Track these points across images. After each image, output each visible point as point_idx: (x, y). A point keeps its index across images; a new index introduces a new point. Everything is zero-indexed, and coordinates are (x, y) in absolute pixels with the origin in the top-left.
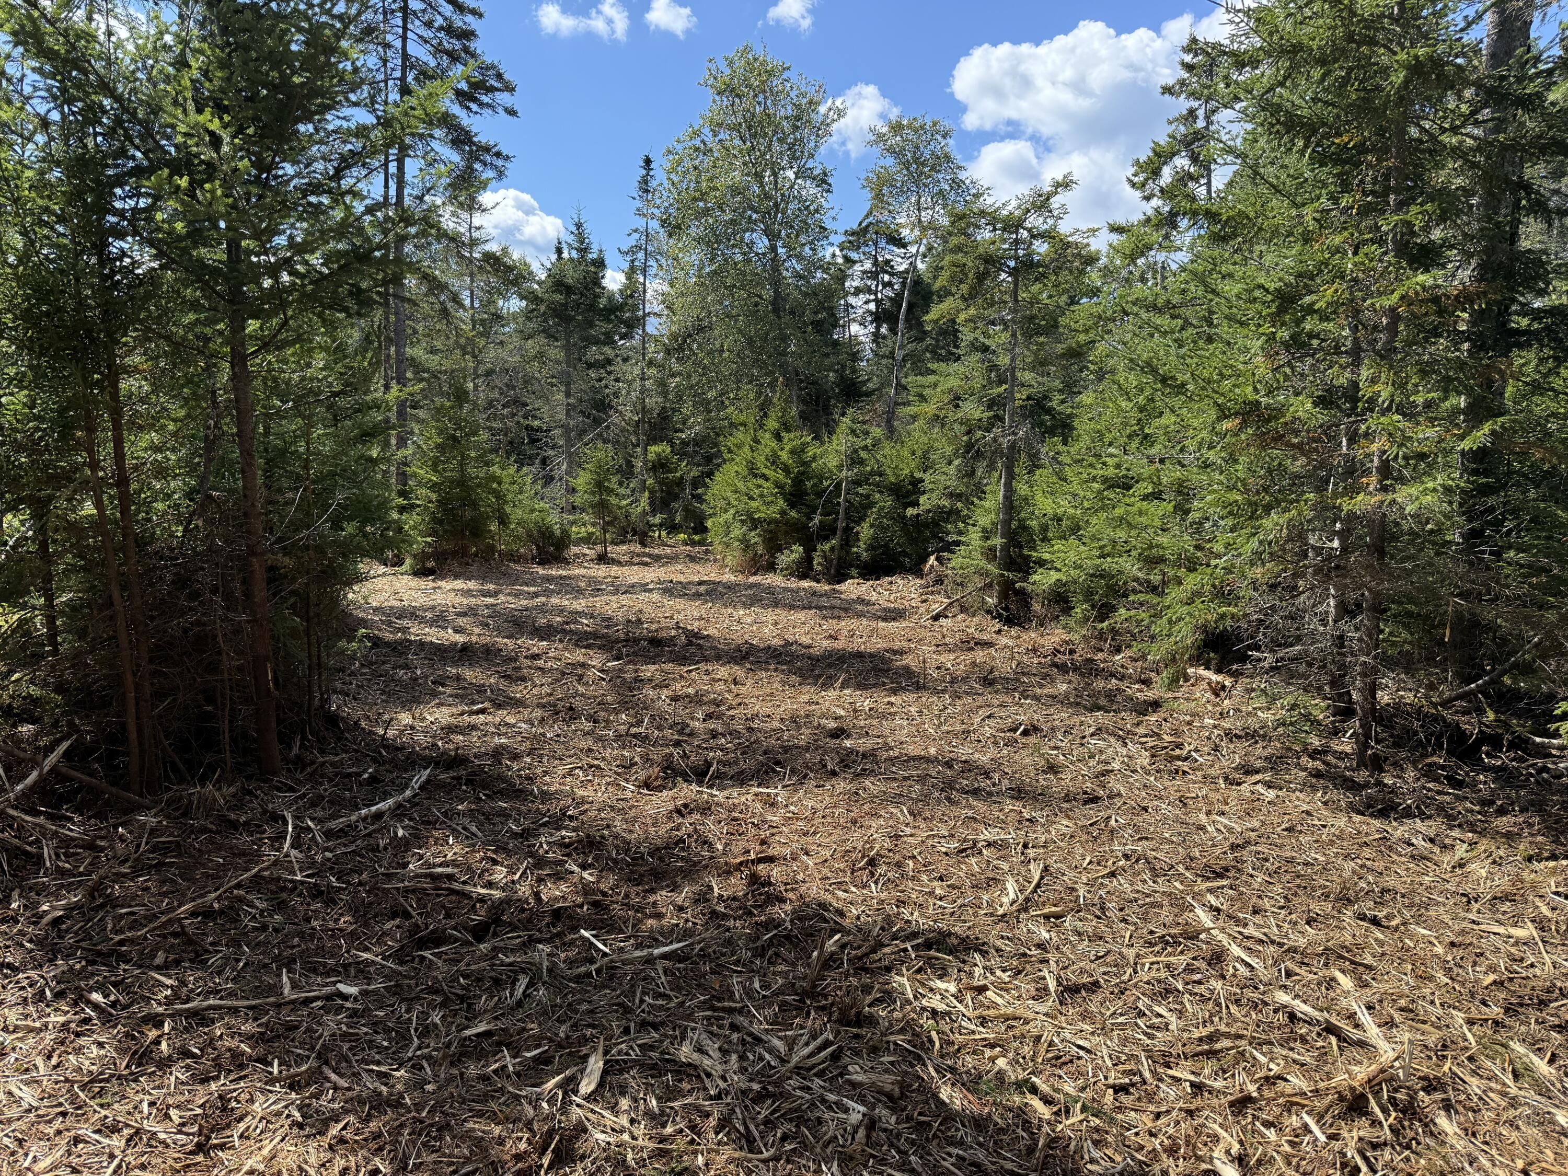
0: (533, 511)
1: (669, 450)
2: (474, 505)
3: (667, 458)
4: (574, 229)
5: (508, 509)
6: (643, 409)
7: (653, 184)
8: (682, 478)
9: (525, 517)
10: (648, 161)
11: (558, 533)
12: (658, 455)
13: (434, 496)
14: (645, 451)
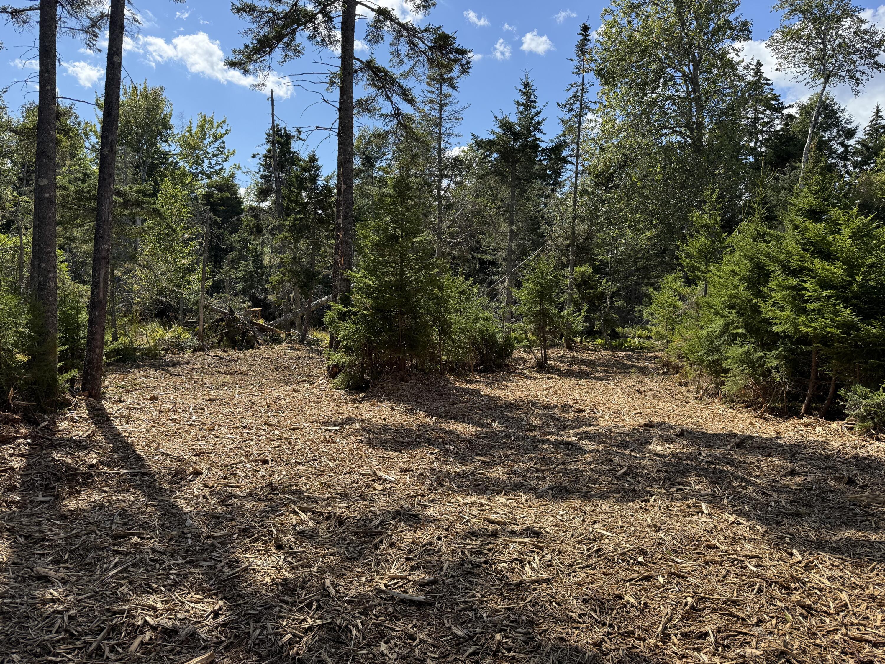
0: (477, 319)
1: (591, 270)
2: (413, 311)
3: (589, 277)
4: (522, 88)
5: (452, 318)
6: (573, 233)
7: (589, 46)
8: (603, 293)
9: (470, 325)
10: (585, 28)
11: (501, 341)
12: (583, 274)
13: (370, 302)
14: (572, 271)
